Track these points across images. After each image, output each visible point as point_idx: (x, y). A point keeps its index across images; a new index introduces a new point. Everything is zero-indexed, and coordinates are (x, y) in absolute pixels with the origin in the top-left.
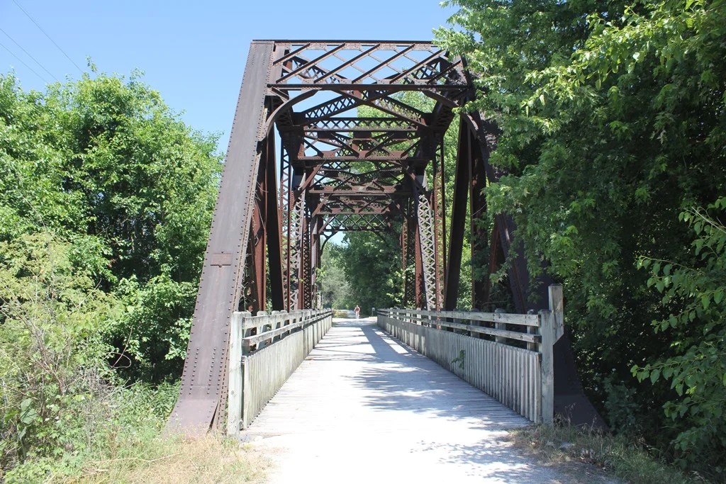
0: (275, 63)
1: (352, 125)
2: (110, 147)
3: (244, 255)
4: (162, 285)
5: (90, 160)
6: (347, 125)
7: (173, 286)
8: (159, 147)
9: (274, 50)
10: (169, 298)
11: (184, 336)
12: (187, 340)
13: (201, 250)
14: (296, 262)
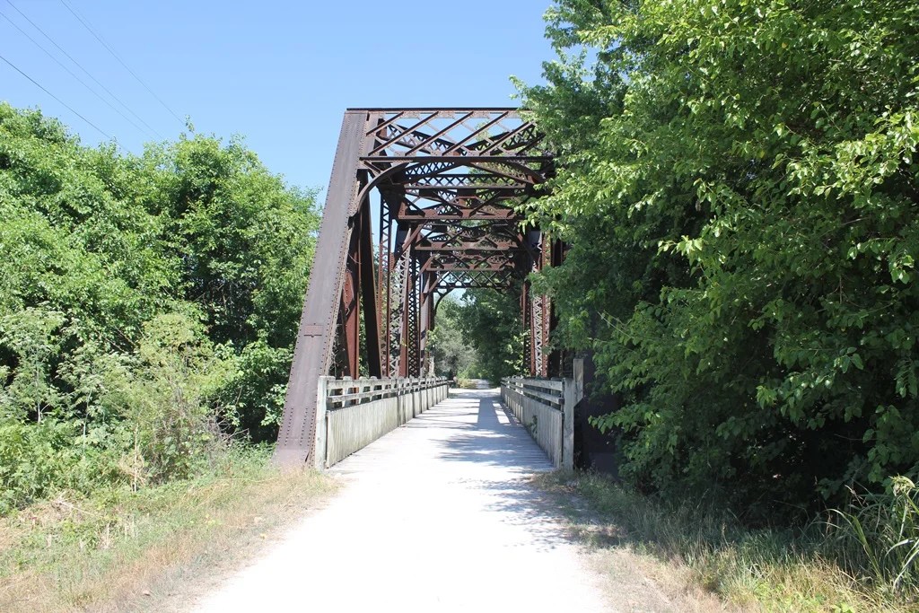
0: (367, 134)
1: (456, 182)
2: (207, 212)
3: (335, 326)
4: (258, 350)
5: (188, 226)
6: (450, 182)
7: (270, 352)
8: (256, 210)
9: (368, 120)
10: (266, 364)
11: (280, 402)
12: (282, 405)
13: (298, 316)
14: (398, 325)
